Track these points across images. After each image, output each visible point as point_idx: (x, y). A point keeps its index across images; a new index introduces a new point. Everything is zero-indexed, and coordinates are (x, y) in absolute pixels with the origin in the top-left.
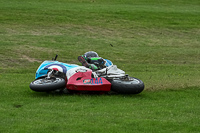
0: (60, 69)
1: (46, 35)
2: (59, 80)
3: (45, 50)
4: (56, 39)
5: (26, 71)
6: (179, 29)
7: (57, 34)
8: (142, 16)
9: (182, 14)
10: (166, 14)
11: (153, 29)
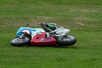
0: (28, 32)
1: (90, 12)
3: (89, 19)
4: (95, 14)
5: (79, 30)
7: (95, 11)
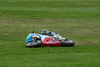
0: (38, 37)
2: (39, 42)
6: (36, 19)
8: (17, 13)
9: (37, 12)
10: (29, 12)
11: (23, 19)
